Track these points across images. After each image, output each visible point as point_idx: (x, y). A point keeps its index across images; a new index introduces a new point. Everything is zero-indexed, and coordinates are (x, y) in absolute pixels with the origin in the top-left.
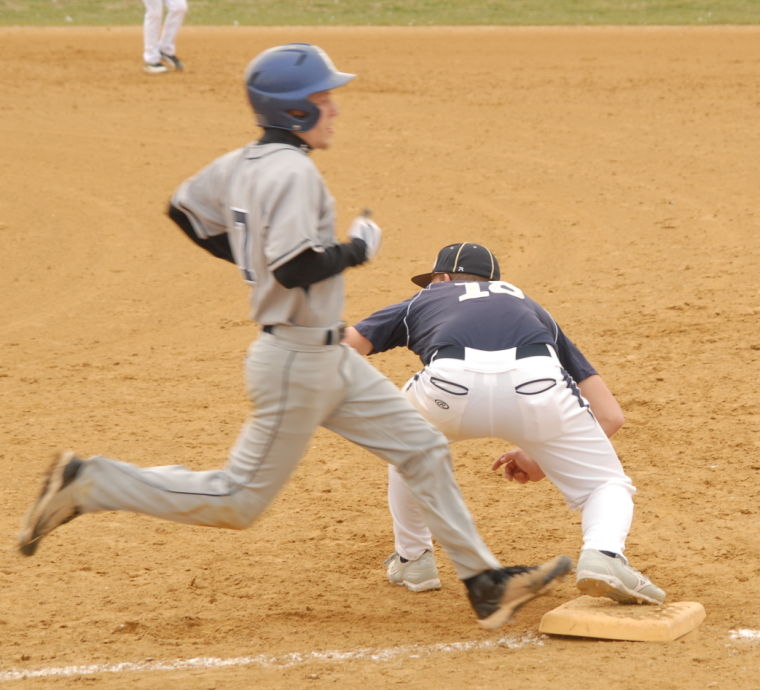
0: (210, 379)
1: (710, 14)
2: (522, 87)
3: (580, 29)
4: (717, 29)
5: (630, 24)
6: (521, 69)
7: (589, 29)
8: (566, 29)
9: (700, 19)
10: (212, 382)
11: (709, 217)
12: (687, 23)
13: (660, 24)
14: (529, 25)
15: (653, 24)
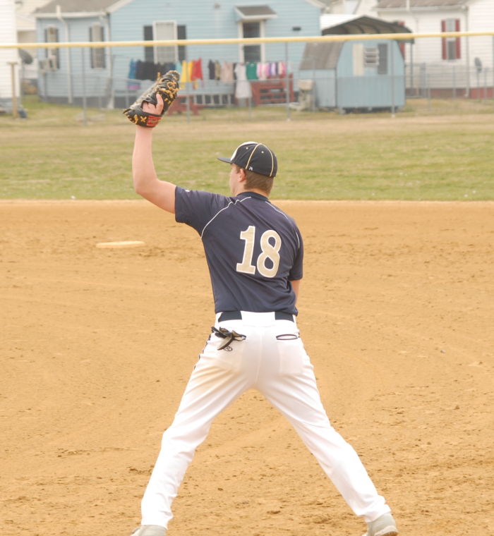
0: (49, 500)
1: (474, 192)
2: (315, 252)
3: (364, 203)
4: (480, 204)
5: (406, 199)
6: (314, 237)
7: (371, 203)
8: (352, 203)
9: (466, 196)
10: (51, 503)
11: (475, 364)
12: (455, 199)
13: (432, 200)
14: (320, 199)
15: (426, 200)
